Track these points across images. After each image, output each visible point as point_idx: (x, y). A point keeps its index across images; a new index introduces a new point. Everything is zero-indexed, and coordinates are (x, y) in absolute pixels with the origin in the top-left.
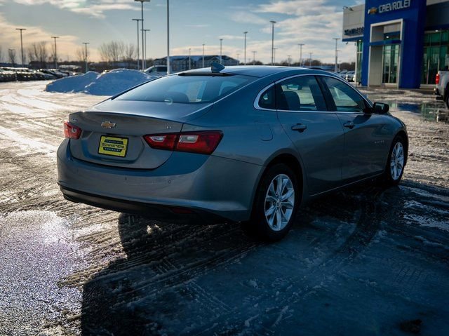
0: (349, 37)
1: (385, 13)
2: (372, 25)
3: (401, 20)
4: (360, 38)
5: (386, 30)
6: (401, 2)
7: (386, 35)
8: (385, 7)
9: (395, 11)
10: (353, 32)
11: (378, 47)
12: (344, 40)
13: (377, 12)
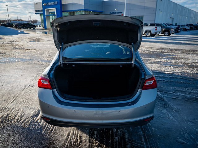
0: (37, 13)
1: (49, 6)
2: (45, 9)
3: (55, 8)
4: (41, 13)
5: (50, 11)
6: (54, 2)
7: (50, 12)
8: (49, 4)
9: (52, 5)
10: (38, 11)
11: (48, 16)
12: (35, 14)
13: (46, 5)
